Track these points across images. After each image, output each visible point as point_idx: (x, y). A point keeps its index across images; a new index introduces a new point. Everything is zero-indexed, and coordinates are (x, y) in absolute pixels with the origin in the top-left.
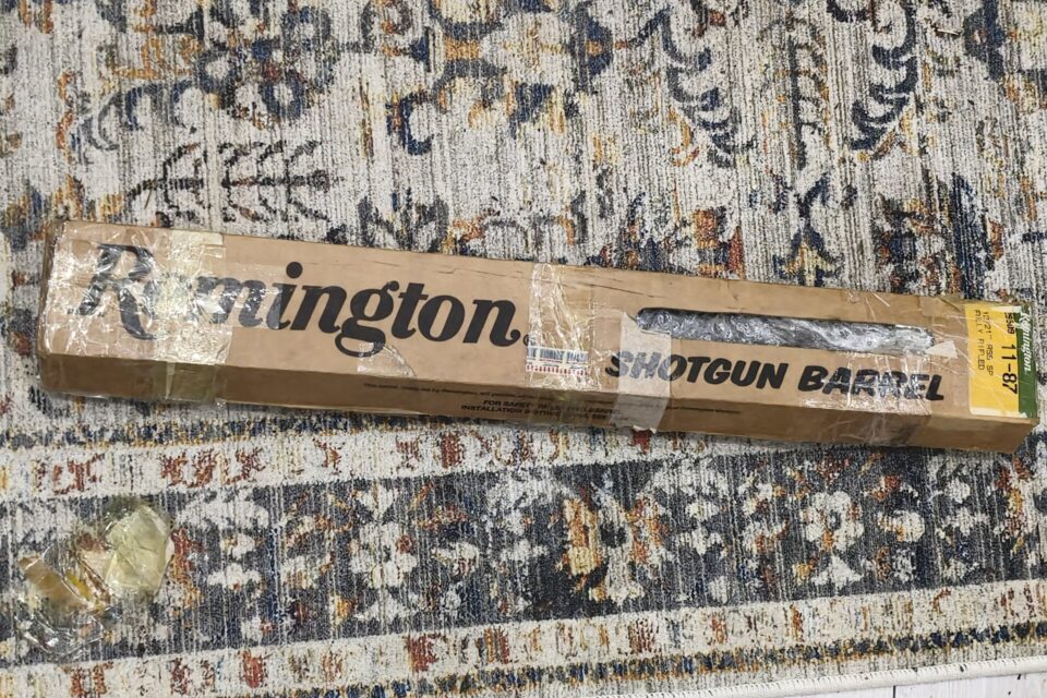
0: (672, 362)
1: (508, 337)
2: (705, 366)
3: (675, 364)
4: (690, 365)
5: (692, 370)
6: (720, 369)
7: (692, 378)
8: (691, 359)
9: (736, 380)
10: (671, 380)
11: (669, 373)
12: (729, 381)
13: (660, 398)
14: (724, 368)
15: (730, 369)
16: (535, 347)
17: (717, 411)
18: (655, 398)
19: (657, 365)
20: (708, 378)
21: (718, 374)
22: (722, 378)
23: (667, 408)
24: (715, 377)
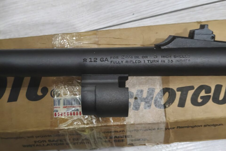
0: (164, 94)
1: (39, 93)
2: (191, 93)
3: (167, 94)
4: (178, 94)
5: (181, 99)
6: (203, 93)
7: (182, 104)
8: (179, 89)
9: (216, 100)
10: (165, 107)
11: (163, 102)
12: (210, 102)
13: (158, 123)
14: (206, 93)
15: (210, 92)
16: (59, 98)
17: (205, 126)
18: (154, 124)
19: (152, 98)
20: (194, 102)
21: (202, 98)
22: (206, 100)
23: (166, 129)
24: (200, 100)
